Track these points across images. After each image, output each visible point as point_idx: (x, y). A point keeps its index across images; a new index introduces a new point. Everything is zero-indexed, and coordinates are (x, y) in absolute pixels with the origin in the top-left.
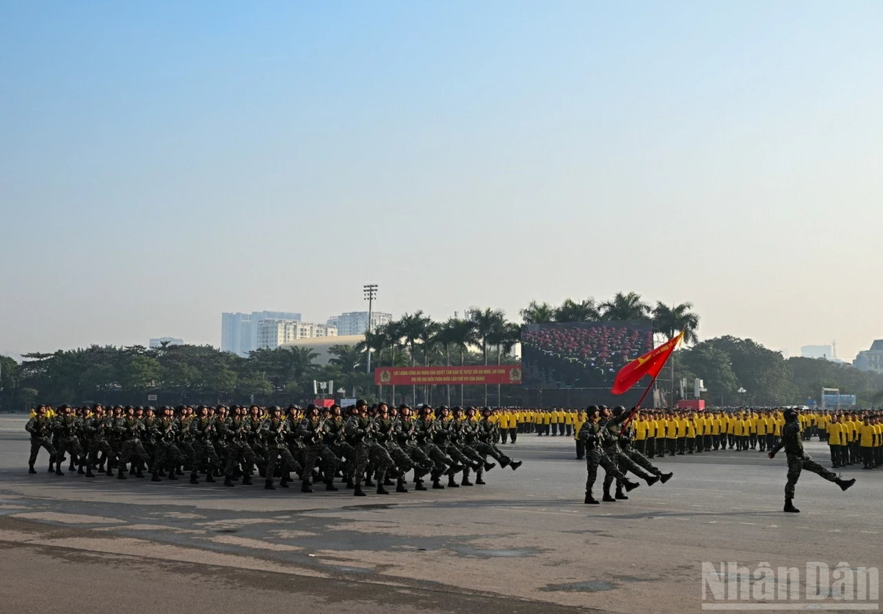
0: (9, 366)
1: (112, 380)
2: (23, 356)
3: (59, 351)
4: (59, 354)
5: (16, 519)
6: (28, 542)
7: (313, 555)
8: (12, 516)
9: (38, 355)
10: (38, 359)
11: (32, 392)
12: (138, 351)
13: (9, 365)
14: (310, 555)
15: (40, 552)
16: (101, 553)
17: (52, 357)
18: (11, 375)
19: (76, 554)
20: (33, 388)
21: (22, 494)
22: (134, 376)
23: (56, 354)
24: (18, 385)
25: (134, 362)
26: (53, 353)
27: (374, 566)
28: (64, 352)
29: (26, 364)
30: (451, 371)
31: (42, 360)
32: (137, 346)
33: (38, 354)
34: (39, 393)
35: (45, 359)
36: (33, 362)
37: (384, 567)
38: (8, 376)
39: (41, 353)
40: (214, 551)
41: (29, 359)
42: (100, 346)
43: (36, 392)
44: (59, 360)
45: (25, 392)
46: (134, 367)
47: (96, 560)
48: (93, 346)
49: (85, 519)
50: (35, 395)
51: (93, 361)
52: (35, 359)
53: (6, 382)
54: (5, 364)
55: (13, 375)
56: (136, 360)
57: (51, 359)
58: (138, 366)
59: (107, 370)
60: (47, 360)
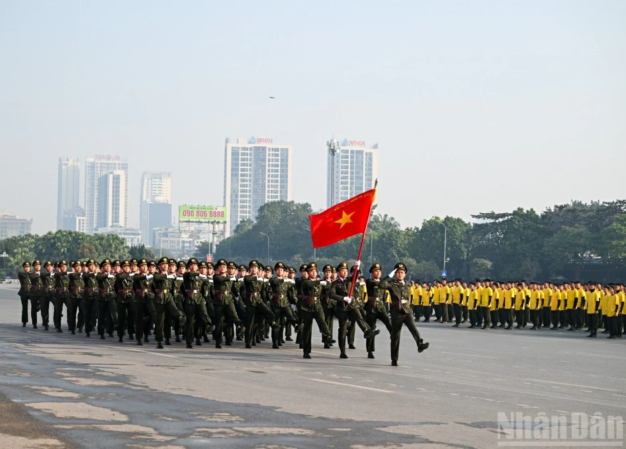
0: (459, 231)
1: (585, 249)
2: (473, 216)
3: (519, 209)
4: (518, 213)
9: (492, 216)
10: (492, 221)
11: (484, 264)
12: (622, 208)
13: (459, 228)
17: (510, 217)
18: (461, 241)
20: (485, 259)
22: (614, 243)
23: (515, 213)
24: (470, 254)
25: (615, 224)
26: (511, 212)
28: (525, 211)
29: (476, 225)
31: (497, 221)
32: (620, 202)
33: (493, 213)
34: (493, 266)
35: (501, 220)
36: (486, 225)
38: (457, 243)
39: (497, 213)
41: (481, 221)
42: (583, 203)
43: (489, 264)
44: (519, 221)
45: (476, 263)
46: (614, 230)
48: (574, 203)
50: (488, 270)
51: (563, 223)
52: (489, 221)
53: (455, 252)
54: (454, 227)
55: (464, 242)
56: (618, 220)
57: (508, 220)
58: (620, 229)
59: (579, 235)
60: (503, 221)
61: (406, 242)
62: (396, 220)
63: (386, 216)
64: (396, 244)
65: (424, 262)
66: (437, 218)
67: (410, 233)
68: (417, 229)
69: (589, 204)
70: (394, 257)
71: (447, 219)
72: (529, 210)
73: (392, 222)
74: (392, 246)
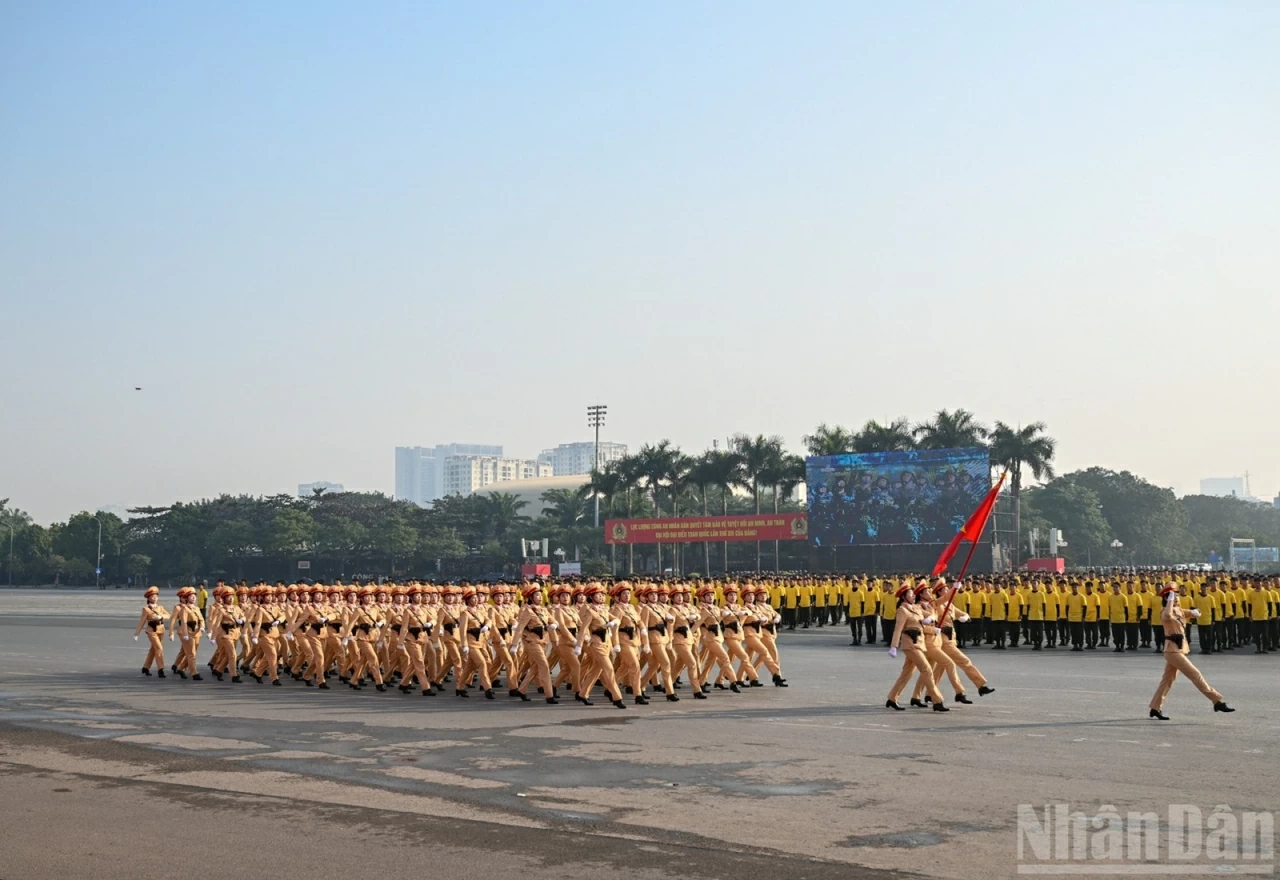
0: (112, 527)
1: (249, 542)
2: (129, 511)
3: (177, 503)
4: (177, 508)
5: (125, 745)
6: (138, 778)
7: (524, 795)
8: (118, 739)
9: (149, 510)
10: (149, 515)
11: (142, 561)
13: (111, 523)
14: (519, 794)
15: (154, 794)
16: (235, 793)
17: (168, 511)
18: (114, 537)
19: (201, 795)
20: (143, 554)
21: (131, 708)
22: (277, 536)
23: (173, 507)
24: (124, 550)
25: (278, 518)
26: (170, 506)
27: (607, 810)
28: (184, 506)
29: (133, 522)
30: (709, 524)
31: (155, 516)
32: (281, 496)
33: (150, 508)
34: (152, 561)
35: (159, 514)
36: (143, 519)
37: (621, 811)
38: (110, 538)
39: (154, 507)
40: (389, 789)
41: (138, 516)
42: (232, 496)
43: (147, 560)
44: (178, 516)
45: (133, 560)
46: (278, 524)
47: (229, 804)
48: (223, 496)
49: (215, 744)
50: (146, 565)
51: (223, 517)
52: (146, 515)
53: (108, 547)
54: (106, 522)
55: (117, 537)
56: (280, 514)
57: (166, 514)
58: (283, 523)
59: (242, 529)
60: (162, 516)
61: (51, 539)
62: (29, 514)
63: (17, 510)
64: (38, 541)
65: (75, 559)
66: (86, 513)
67: (56, 529)
68: (64, 524)
69: (238, 497)
70: (36, 553)
71: (99, 514)
72: (188, 504)
73: (25, 517)
74: (33, 542)
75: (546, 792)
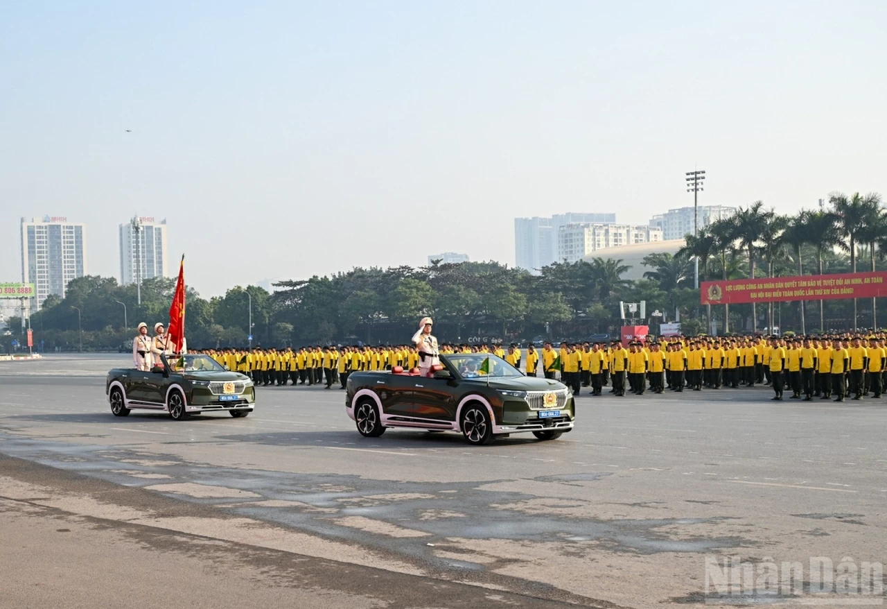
0: (260, 298)
1: (377, 310)
2: (274, 285)
3: (314, 277)
4: (313, 281)
6: (134, 522)
7: (432, 545)
8: (148, 488)
9: (290, 283)
10: (291, 288)
11: (286, 328)
12: (405, 273)
13: (259, 295)
14: (429, 544)
15: (131, 535)
16: (193, 537)
17: (306, 284)
18: (263, 308)
19: (163, 537)
20: (287, 323)
21: (181, 460)
22: (400, 304)
23: (311, 281)
24: (271, 319)
25: (400, 287)
26: (308, 280)
27: (493, 560)
29: (277, 293)
31: (295, 288)
32: (403, 268)
33: (291, 281)
34: (294, 329)
35: (298, 287)
36: (286, 292)
37: (502, 562)
38: (259, 309)
39: (294, 281)
40: (325, 537)
41: (281, 289)
42: (364, 269)
43: (290, 327)
44: (315, 288)
45: (279, 327)
46: (400, 293)
47: (181, 547)
48: (356, 269)
49: (219, 492)
50: (289, 332)
51: (353, 288)
52: (288, 288)
53: (258, 317)
54: (256, 295)
55: (266, 308)
56: (402, 284)
57: (305, 287)
58: (405, 292)
59: (370, 298)
60: (301, 288)
61: (212, 310)
62: (196, 290)
64: (202, 312)
65: (231, 327)
66: (239, 287)
67: (215, 301)
68: (221, 298)
69: (369, 269)
70: (201, 324)
71: (249, 288)
72: (323, 277)
73: (193, 292)
74: (198, 314)
75: (458, 542)
